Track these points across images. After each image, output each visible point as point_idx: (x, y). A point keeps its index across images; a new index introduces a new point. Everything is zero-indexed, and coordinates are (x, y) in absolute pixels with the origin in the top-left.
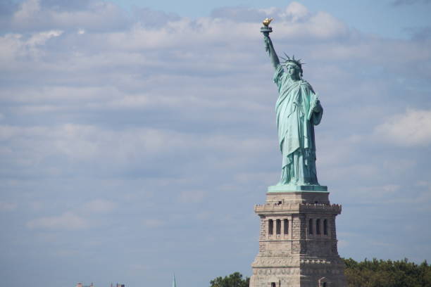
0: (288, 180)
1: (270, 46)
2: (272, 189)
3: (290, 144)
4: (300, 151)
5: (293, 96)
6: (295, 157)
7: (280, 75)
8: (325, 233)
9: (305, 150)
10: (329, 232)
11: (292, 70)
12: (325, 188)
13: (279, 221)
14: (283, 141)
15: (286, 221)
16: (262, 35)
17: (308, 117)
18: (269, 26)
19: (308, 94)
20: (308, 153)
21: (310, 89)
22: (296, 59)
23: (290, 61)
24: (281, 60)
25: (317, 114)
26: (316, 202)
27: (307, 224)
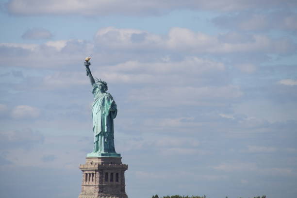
0: (97, 150)
1: (89, 73)
2: (89, 155)
3: (97, 130)
4: (102, 133)
5: (100, 102)
6: (100, 137)
7: (94, 90)
8: (117, 181)
9: (105, 133)
11: (100, 87)
12: (119, 155)
13: (90, 174)
14: (94, 128)
15: (93, 174)
16: (85, 67)
17: (107, 114)
18: (89, 62)
19: (108, 101)
22: (102, 81)
23: (99, 82)
26: (111, 163)
27: (104, 176)
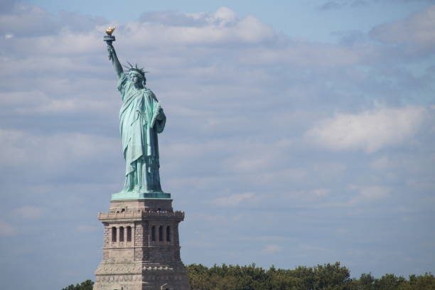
0: (132, 188)
1: (113, 55)
2: (115, 197)
3: (133, 152)
4: (143, 159)
5: (136, 104)
6: (139, 164)
7: (123, 83)
8: (168, 240)
9: (148, 157)
10: (172, 238)
11: (135, 78)
12: (169, 195)
13: (122, 229)
14: (126, 149)
15: (129, 228)
16: (106, 44)
17: (150, 125)
18: (113, 35)
19: (151, 102)
20: (151, 161)
21: (153, 97)
22: (139, 68)
23: (133, 69)
24: (124, 69)
25: (160, 122)
26: (159, 210)
27: (150, 231)
